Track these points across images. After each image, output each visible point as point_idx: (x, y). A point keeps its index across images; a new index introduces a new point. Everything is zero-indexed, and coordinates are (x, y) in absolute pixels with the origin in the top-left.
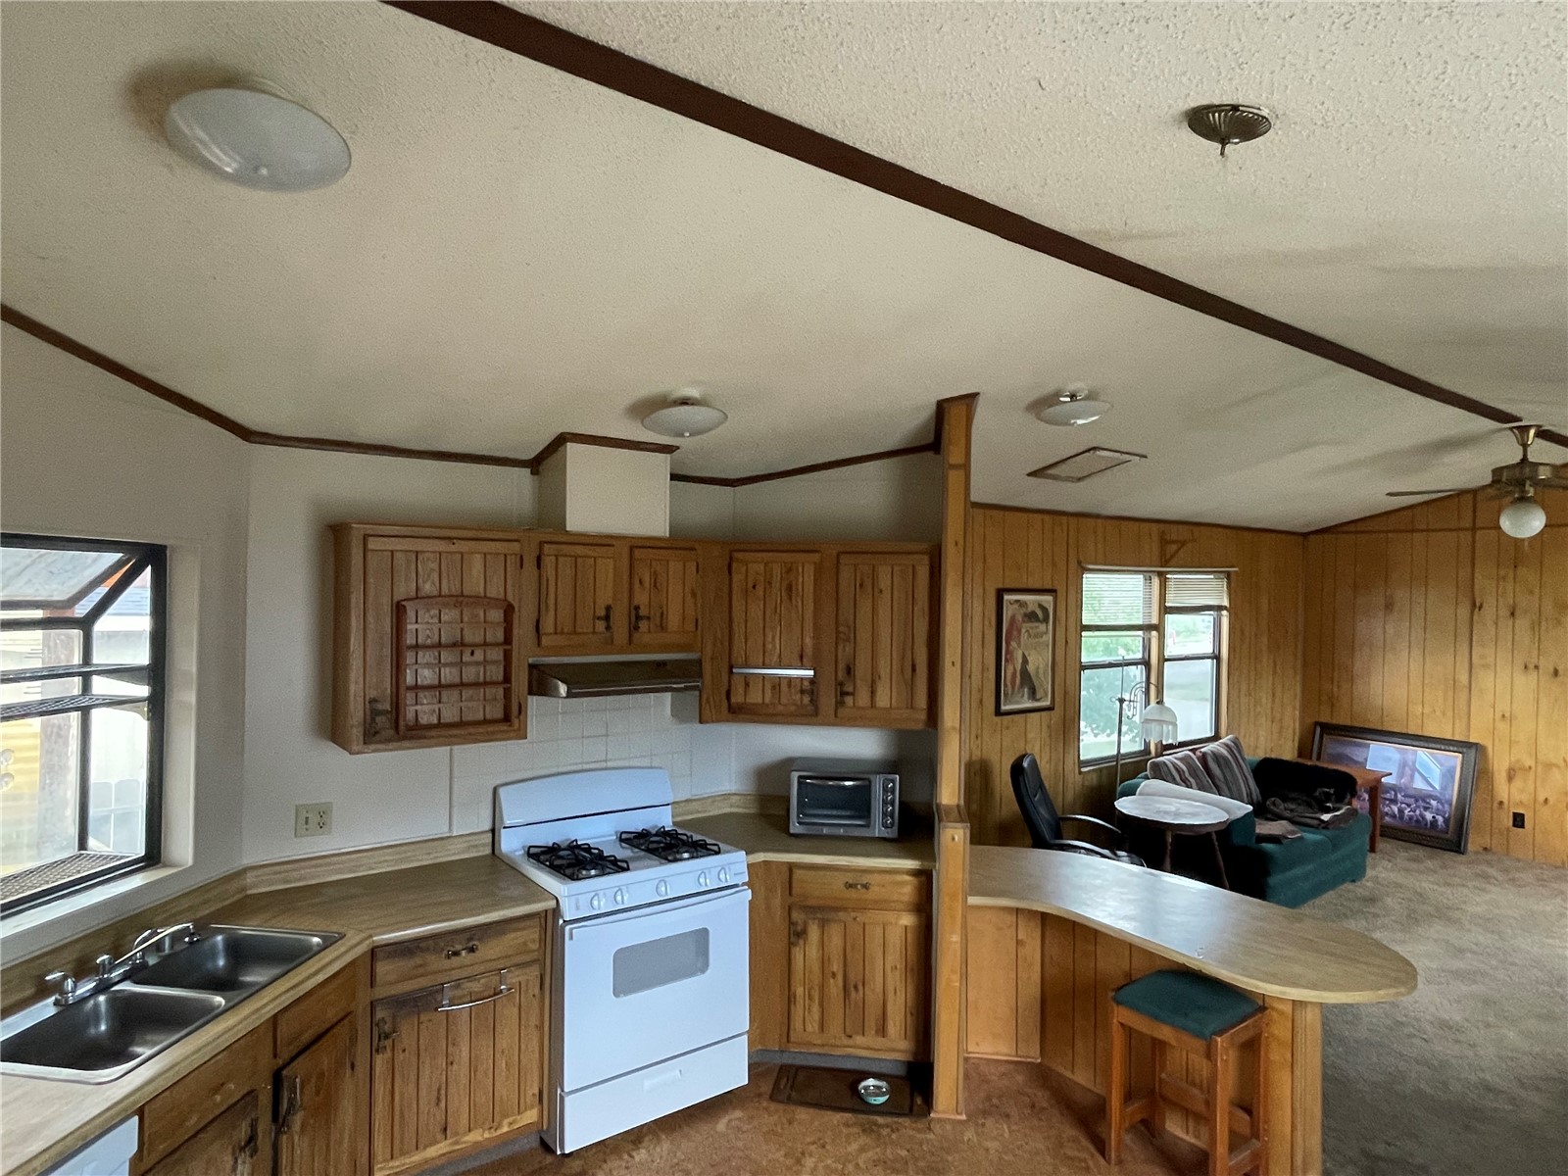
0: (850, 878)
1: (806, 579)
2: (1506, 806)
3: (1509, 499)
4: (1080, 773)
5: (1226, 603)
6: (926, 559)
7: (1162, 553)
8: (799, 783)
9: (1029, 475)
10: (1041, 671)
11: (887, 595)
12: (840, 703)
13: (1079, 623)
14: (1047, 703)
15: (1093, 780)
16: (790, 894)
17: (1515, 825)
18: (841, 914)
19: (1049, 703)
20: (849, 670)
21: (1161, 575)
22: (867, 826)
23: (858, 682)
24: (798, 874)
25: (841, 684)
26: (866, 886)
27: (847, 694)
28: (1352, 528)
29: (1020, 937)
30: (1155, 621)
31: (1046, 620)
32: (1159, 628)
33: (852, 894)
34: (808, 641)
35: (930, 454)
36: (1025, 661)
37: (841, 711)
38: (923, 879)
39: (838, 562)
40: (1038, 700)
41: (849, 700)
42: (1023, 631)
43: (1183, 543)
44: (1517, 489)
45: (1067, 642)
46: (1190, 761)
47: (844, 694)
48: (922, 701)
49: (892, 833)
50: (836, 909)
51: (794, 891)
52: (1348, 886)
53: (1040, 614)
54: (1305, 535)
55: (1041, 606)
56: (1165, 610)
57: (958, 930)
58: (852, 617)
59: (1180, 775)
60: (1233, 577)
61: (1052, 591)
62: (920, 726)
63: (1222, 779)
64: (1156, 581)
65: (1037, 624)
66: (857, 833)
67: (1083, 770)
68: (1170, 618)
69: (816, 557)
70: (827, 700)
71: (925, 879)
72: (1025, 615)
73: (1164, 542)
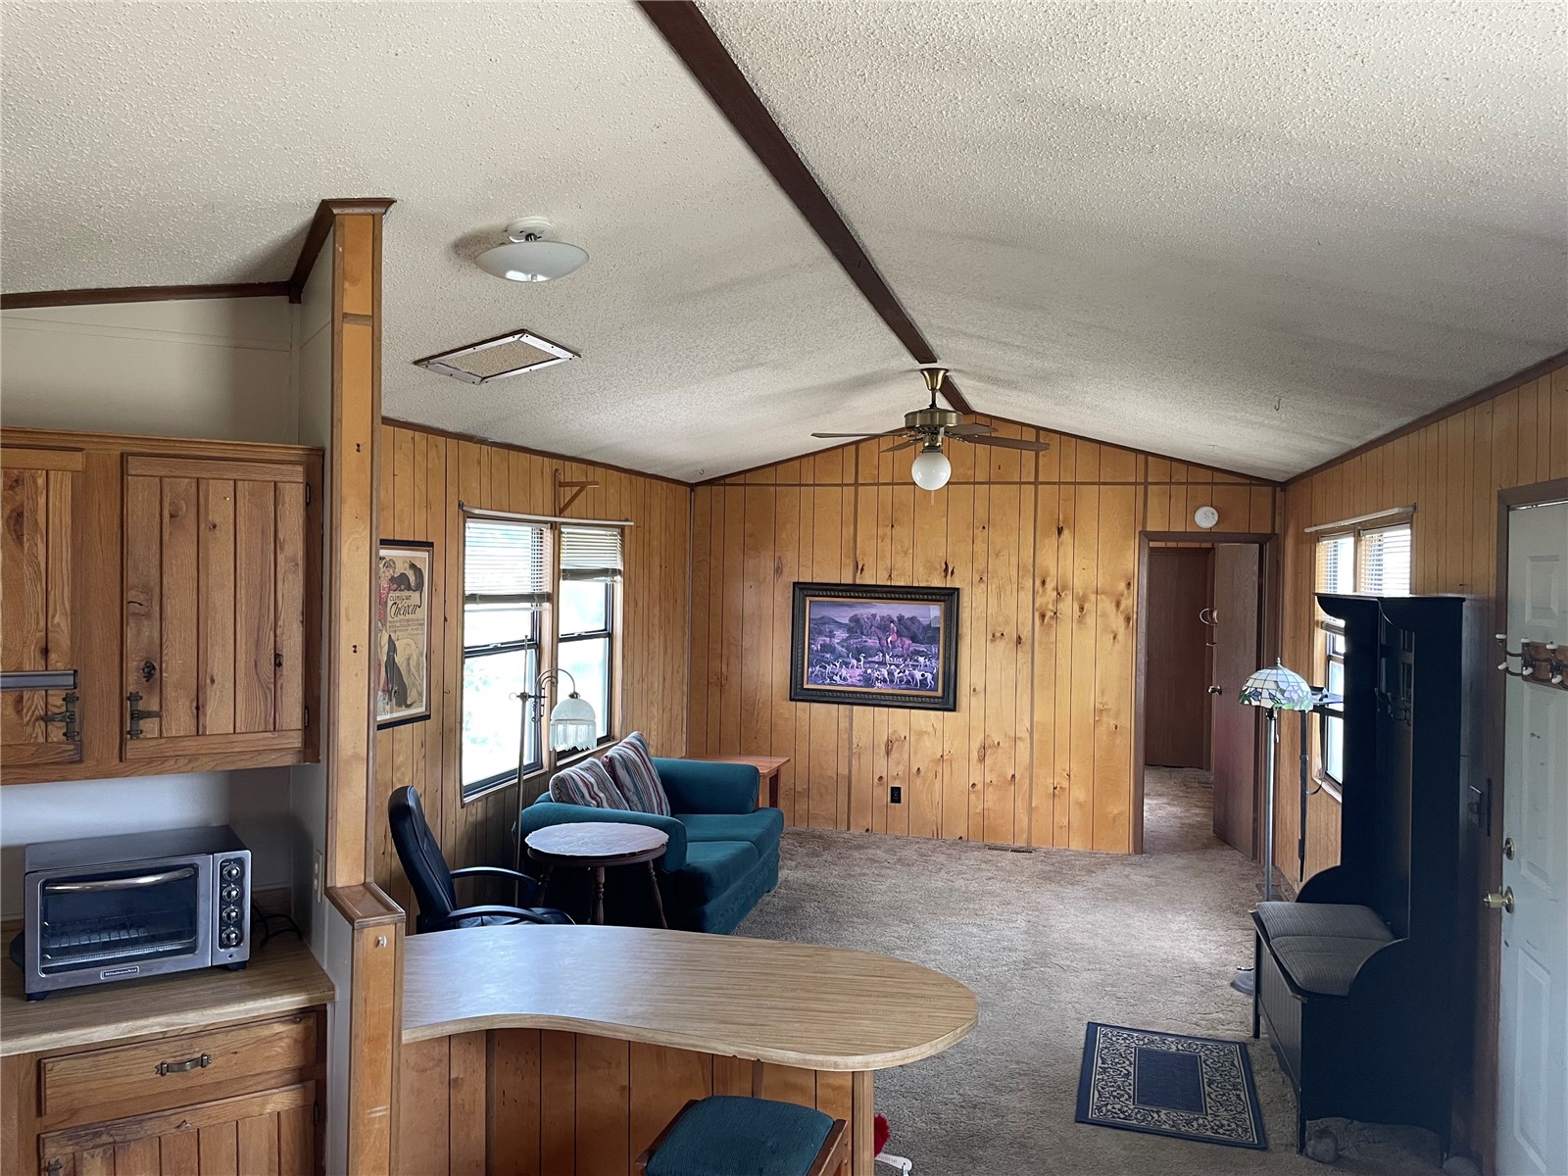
0: (168, 1054)
1: (54, 501)
2: (885, 780)
3: (920, 446)
4: (463, 806)
5: (620, 567)
6: (298, 473)
7: (556, 497)
8: (44, 892)
9: (416, 363)
10: (413, 663)
11: (225, 535)
12: (128, 733)
13: (461, 592)
14: (420, 710)
15: (477, 813)
16: (40, 1112)
17: (893, 801)
18: (147, 1125)
19: (423, 709)
20: (150, 671)
21: (554, 526)
22: (191, 949)
23: (170, 692)
24: (56, 1072)
25: (134, 698)
26: (201, 1062)
27: (149, 715)
28: (740, 480)
29: (453, 1076)
30: (547, 588)
31: (419, 587)
32: (551, 598)
33: (173, 1082)
34: (61, 621)
35: (283, 300)
36: (392, 648)
37: (132, 746)
38: (311, 1022)
39: (123, 472)
40: (408, 706)
41: (149, 726)
42: (390, 603)
43: (583, 486)
44: (927, 438)
45: (445, 619)
46: (597, 770)
47: (137, 716)
48: (292, 713)
49: (240, 954)
50: (139, 1119)
51: (50, 1105)
52: (766, 898)
53: (412, 579)
54: (693, 487)
55: (413, 566)
56: (562, 574)
57: (385, 1095)
58: (155, 572)
59: (588, 790)
60: (627, 531)
61: (427, 545)
62: (289, 760)
63: (632, 789)
64: (548, 535)
65: (406, 593)
66: (170, 966)
67: (467, 800)
68: (565, 585)
69: (77, 461)
70: (101, 728)
71: (313, 1020)
72: (392, 580)
73: (559, 484)
